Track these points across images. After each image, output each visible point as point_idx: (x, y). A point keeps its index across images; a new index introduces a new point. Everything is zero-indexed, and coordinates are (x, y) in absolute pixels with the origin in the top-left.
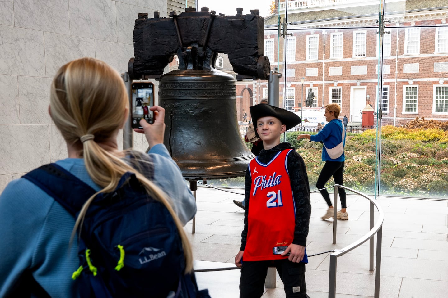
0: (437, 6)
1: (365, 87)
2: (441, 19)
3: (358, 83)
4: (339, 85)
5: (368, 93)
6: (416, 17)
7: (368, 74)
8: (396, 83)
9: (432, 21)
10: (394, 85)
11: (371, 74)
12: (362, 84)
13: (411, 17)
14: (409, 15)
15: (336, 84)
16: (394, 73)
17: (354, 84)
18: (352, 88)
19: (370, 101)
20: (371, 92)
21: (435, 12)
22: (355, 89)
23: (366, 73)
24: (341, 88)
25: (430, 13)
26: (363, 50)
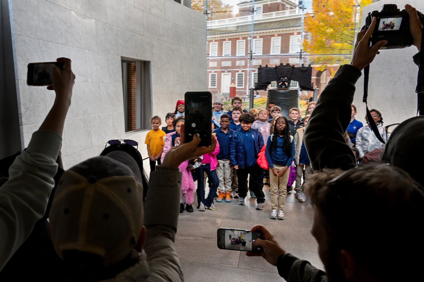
0: (272, 27)
1: (230, 73)
2: (274, 35)
3: (226, 71)
4: (215, 72)
5: (232, 77)
6: (260, 33)
7: (232, 66)
8: (248, 71)
9: (269, 35)
10: (247, 72)
11: (234, 66)
12: (229, 72)
13: (257, 33)
14: (255, 32)
15: (213, 71)
16: (247, 65)
17: (224, 72)
18: (223, 74)
19: (233, 81)
20: (233, 76)
21: (271, 31)
22: (224, 74)
23: (230, 65)
24: (216, 74)
25: (268, 31)
26: (229, 52)
